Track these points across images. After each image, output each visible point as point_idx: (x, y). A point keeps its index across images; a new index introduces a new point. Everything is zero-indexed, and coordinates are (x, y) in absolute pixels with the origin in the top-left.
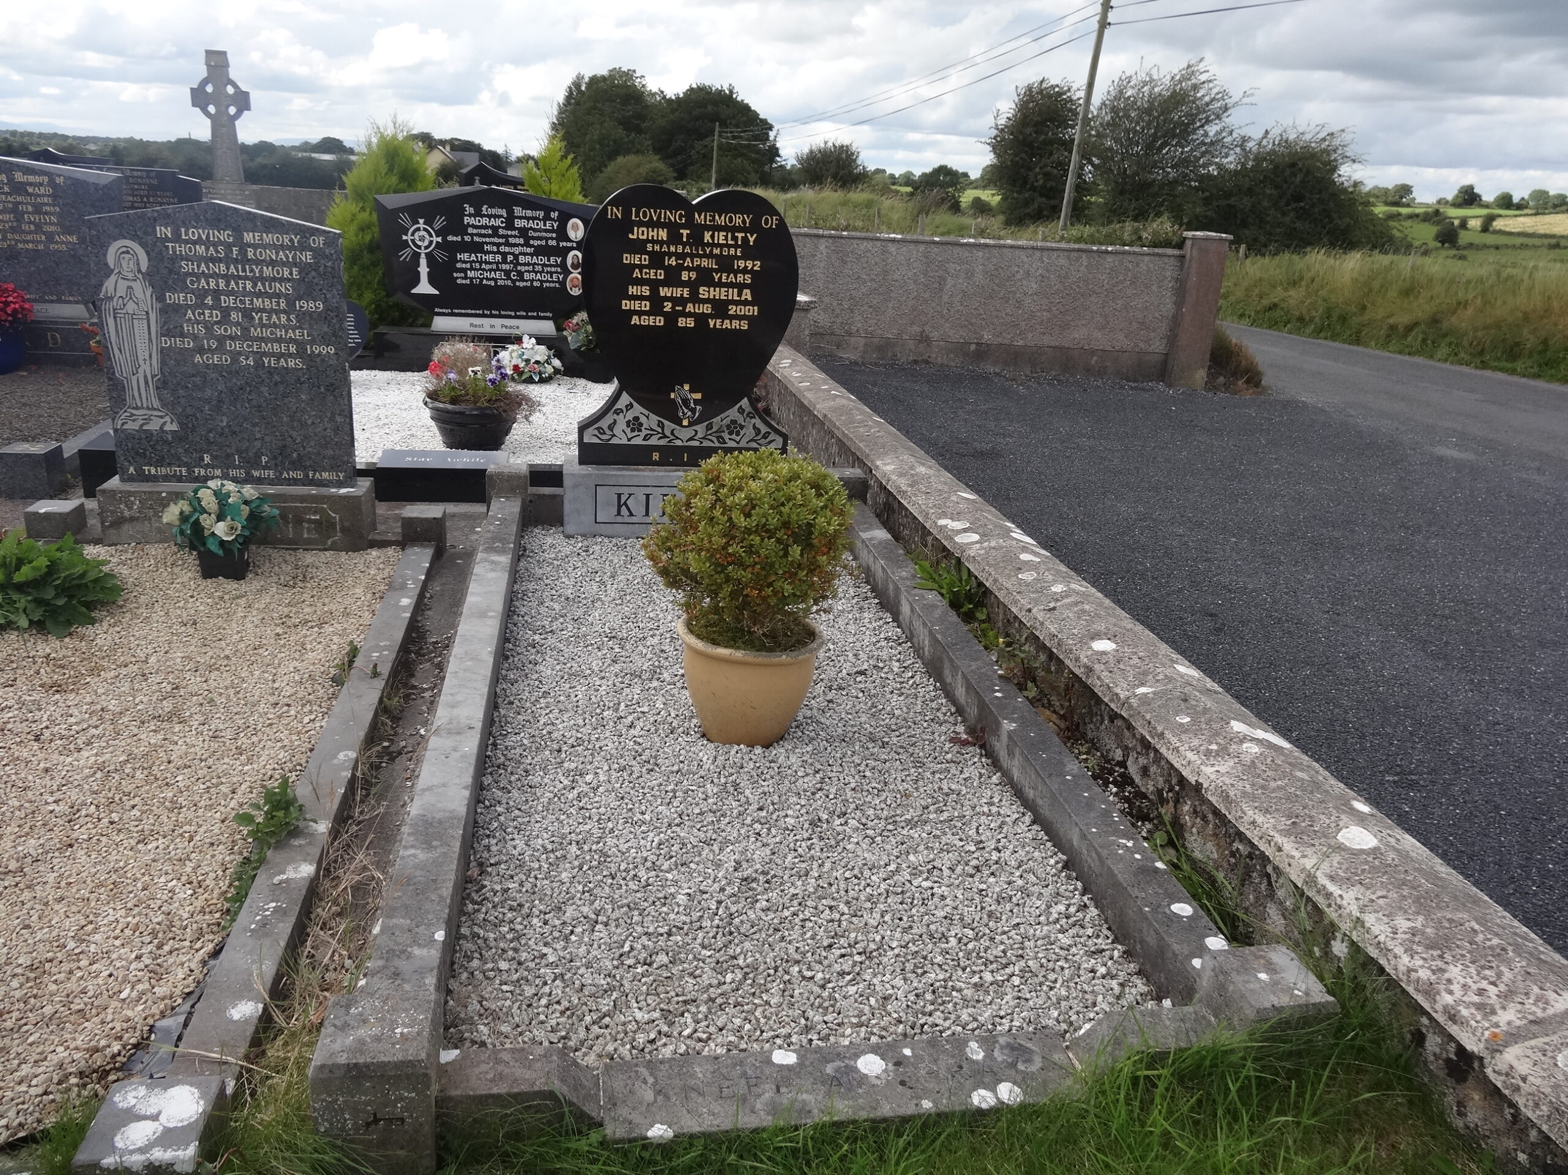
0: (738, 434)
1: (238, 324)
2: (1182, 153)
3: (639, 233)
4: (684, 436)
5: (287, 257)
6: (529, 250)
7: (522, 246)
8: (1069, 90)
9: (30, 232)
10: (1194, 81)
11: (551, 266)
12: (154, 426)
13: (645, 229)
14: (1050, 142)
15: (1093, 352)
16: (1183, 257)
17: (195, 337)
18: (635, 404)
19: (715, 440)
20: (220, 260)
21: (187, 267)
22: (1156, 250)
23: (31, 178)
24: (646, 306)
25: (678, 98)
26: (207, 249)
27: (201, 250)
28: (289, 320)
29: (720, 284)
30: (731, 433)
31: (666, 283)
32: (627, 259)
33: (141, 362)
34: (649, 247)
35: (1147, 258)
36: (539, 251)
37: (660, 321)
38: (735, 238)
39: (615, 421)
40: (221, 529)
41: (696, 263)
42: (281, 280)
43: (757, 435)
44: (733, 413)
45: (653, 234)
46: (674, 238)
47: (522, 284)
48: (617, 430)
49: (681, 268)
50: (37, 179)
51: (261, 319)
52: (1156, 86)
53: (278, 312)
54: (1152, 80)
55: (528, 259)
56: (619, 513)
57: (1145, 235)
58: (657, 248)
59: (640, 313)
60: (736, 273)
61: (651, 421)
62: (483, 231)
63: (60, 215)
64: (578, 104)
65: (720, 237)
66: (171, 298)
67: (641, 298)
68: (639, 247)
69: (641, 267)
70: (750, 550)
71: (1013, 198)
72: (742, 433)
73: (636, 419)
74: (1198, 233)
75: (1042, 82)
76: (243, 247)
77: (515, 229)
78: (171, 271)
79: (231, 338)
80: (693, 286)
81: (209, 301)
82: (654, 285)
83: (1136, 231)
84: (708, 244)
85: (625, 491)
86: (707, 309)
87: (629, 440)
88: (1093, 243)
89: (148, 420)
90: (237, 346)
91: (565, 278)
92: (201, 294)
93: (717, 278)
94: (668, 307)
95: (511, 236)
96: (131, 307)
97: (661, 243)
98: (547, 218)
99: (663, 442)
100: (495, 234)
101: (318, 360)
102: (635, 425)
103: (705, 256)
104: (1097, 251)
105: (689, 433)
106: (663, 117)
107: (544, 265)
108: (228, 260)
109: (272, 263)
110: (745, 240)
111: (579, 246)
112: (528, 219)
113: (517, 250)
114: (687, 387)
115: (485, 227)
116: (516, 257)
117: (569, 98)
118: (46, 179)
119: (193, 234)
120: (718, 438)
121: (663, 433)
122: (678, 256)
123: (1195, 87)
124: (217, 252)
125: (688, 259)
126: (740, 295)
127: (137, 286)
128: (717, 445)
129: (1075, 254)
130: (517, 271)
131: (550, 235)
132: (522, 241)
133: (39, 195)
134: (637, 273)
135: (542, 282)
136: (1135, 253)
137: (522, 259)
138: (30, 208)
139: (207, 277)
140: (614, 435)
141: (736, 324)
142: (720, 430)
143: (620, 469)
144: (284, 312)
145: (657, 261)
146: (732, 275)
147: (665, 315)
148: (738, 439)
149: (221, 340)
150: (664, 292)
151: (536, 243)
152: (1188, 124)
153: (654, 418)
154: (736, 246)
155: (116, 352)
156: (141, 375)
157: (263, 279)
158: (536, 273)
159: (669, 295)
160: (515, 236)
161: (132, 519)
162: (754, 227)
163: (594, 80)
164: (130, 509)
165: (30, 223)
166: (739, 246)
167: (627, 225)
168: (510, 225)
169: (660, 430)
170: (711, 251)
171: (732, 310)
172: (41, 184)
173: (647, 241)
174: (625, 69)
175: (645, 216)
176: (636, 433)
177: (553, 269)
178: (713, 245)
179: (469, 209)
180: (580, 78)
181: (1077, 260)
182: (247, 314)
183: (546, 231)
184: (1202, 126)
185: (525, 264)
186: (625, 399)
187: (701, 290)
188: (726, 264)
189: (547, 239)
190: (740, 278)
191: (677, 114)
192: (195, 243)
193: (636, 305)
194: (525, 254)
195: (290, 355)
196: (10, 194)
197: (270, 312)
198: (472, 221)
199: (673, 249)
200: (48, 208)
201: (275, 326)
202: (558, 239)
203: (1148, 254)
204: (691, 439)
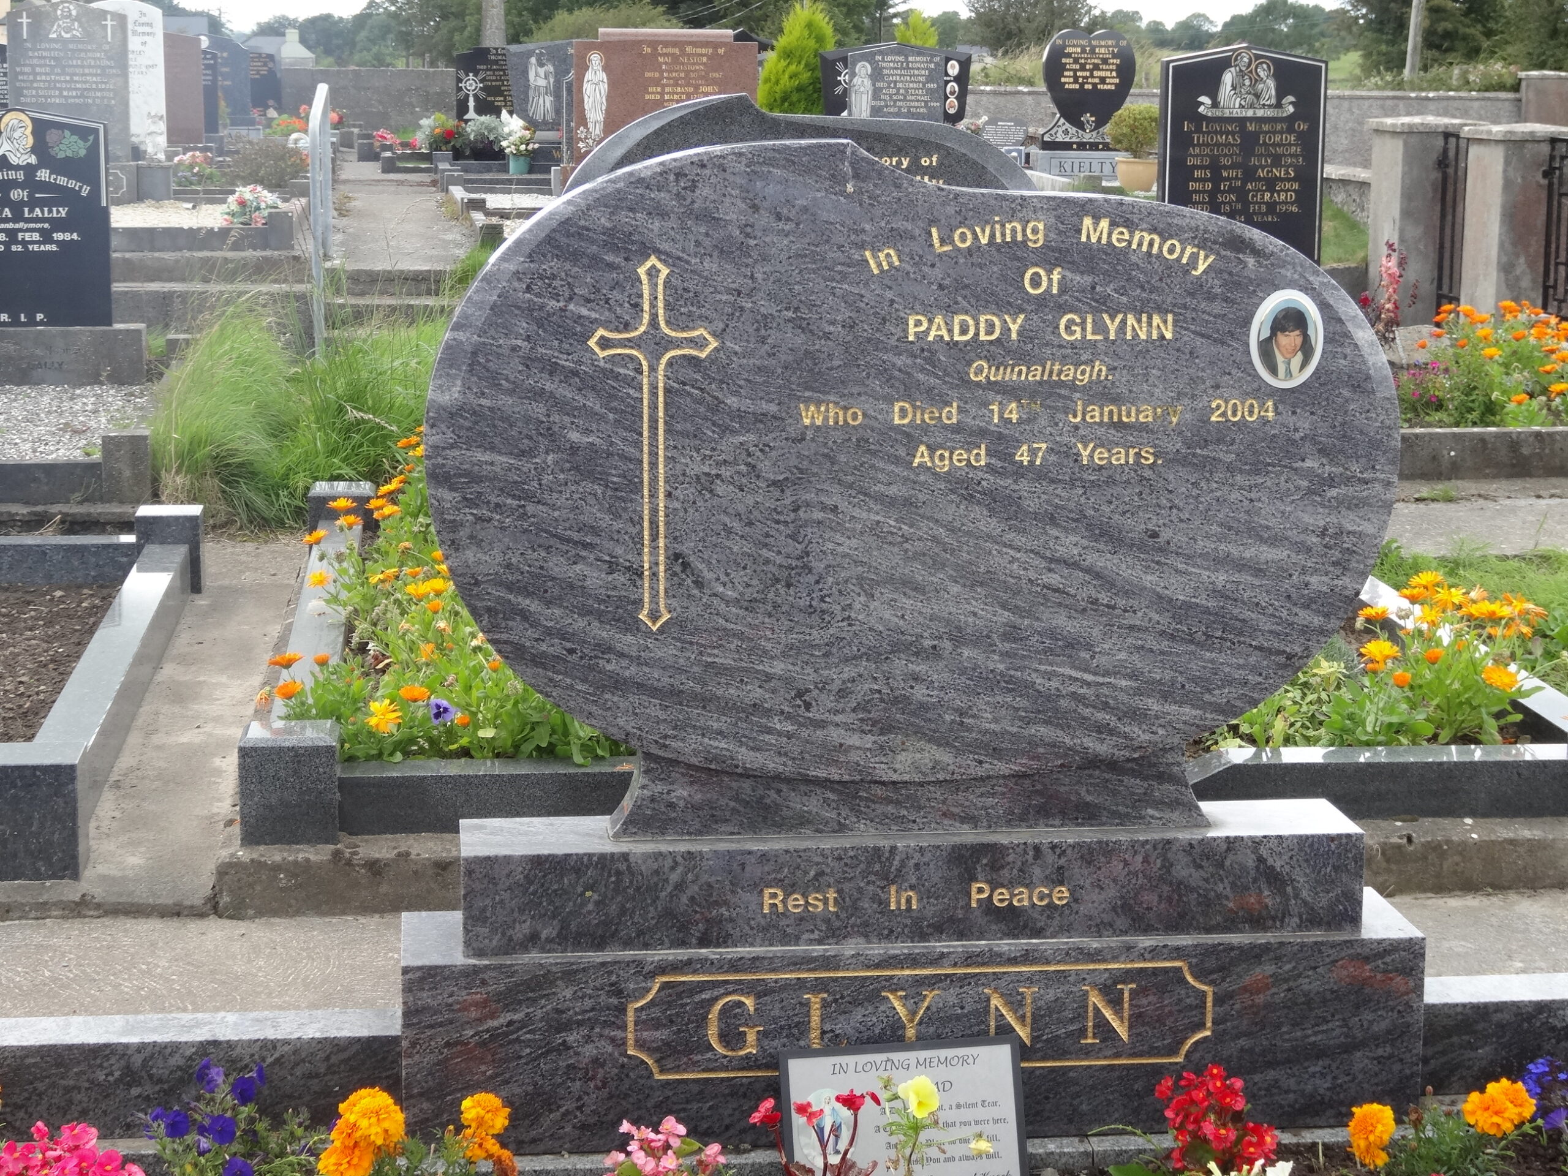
1: (902, 94)
3: (1069, 50)
4: (1088, 137)
13: (1071, 48)
17: (885, 100)
18: (1066, 123)
19: (1100, 138)
20: (898, 68)
21: (885, 72)
22: (1487, 94)
24: (1071, 80)
26: (894, 64)
27: (891, 64)
28: (922, 92)
29: (1103, 70)
30: (1105, 136)
31: (1080, 70)
32: (1064, 60)
33: (862, 112)
34: (1073, 55)
35: (1476, 104)
37: (1077, 86)
38: (1109, 50)
39: (1058, 131)
41: (1093, 61)
42: (921, 76)
44: (1108, 126)
45: (1075, 50)
46: (1083, 51)
48: (1058, 135)
49: (1086, 63)
51: (911, 92)
53: (918, 89)
56: (1061, 171)
57: (1472, 78)
58: (1076, 56)
59: (1069, 83)
61: (1073, 130)
65: (1103, 50)
67: (1069, 77)
68: (1069, 55)
69: (1069, 64)
73: (1067, 129)
74: (1535, 73)
76: (907, 62)
79: (899, 100)
80: (1091, 71)
81: (892, 85)
82: (1075, 71)
83: (1464, 75)
84: (1098, 53)
85: (1064, 160)
86: (1097, 81)
87: (1064, 139)
90: (901, 104)
92: (889, 83)
93: (1101, 67)
94: (1081, 80)
96: (862, 89)
97: (1078, 53)
99: (1078, 140)
101: (932, 109)
102: (1066, 132)
103: (1096, 58)
105: (1090, 135)
108: (902, 68)
109: (919, 69)
110: (1113, 51)
114: (1088, 115)
119: (890, 58)
120: (1102, 138)
121: (1078, 136)
122: (1085, 59)
124: (898, 65)
125: (1089, 60)
126: (1111, 74)
127: (866, 80)
128: (1102, 140)
134: (1068, 67)
139: (893, 75)
140: (1057, 137)
141: (1110, 87)
142: (1103, 134)
143: (1060, 152)
144: (921, 89)
145: (1076, 61)
146: (1108, 66)
147: (1080, 84)
148: (1109, 137)
149: (895, 101)
150: (1079, 74)
154: (1109, 54)
155: (854, 102)
157: (914, 76)
159: (1081, 75)
162: (1117, 45)
166: (1111, 54)
167: (1065, 47)
169: (1077, 134)
170: (1099, 56)
171: (1108, 81)
173: (1072, 53)
175: (1071, 42)
176: (1067, 136)
178: (1100, 53)
182: (907, 90)
186: (1062, 120)
187: (1095, 73)
188: (1105, 61)
190: (1111, 67)
192: (889, 62)
193: (1067, 80)
195: (921, 107)
197: (915, 89)
199: (1083, 56)
201: (916, 95)
203: (1477, 99)
204: (1090, 138)
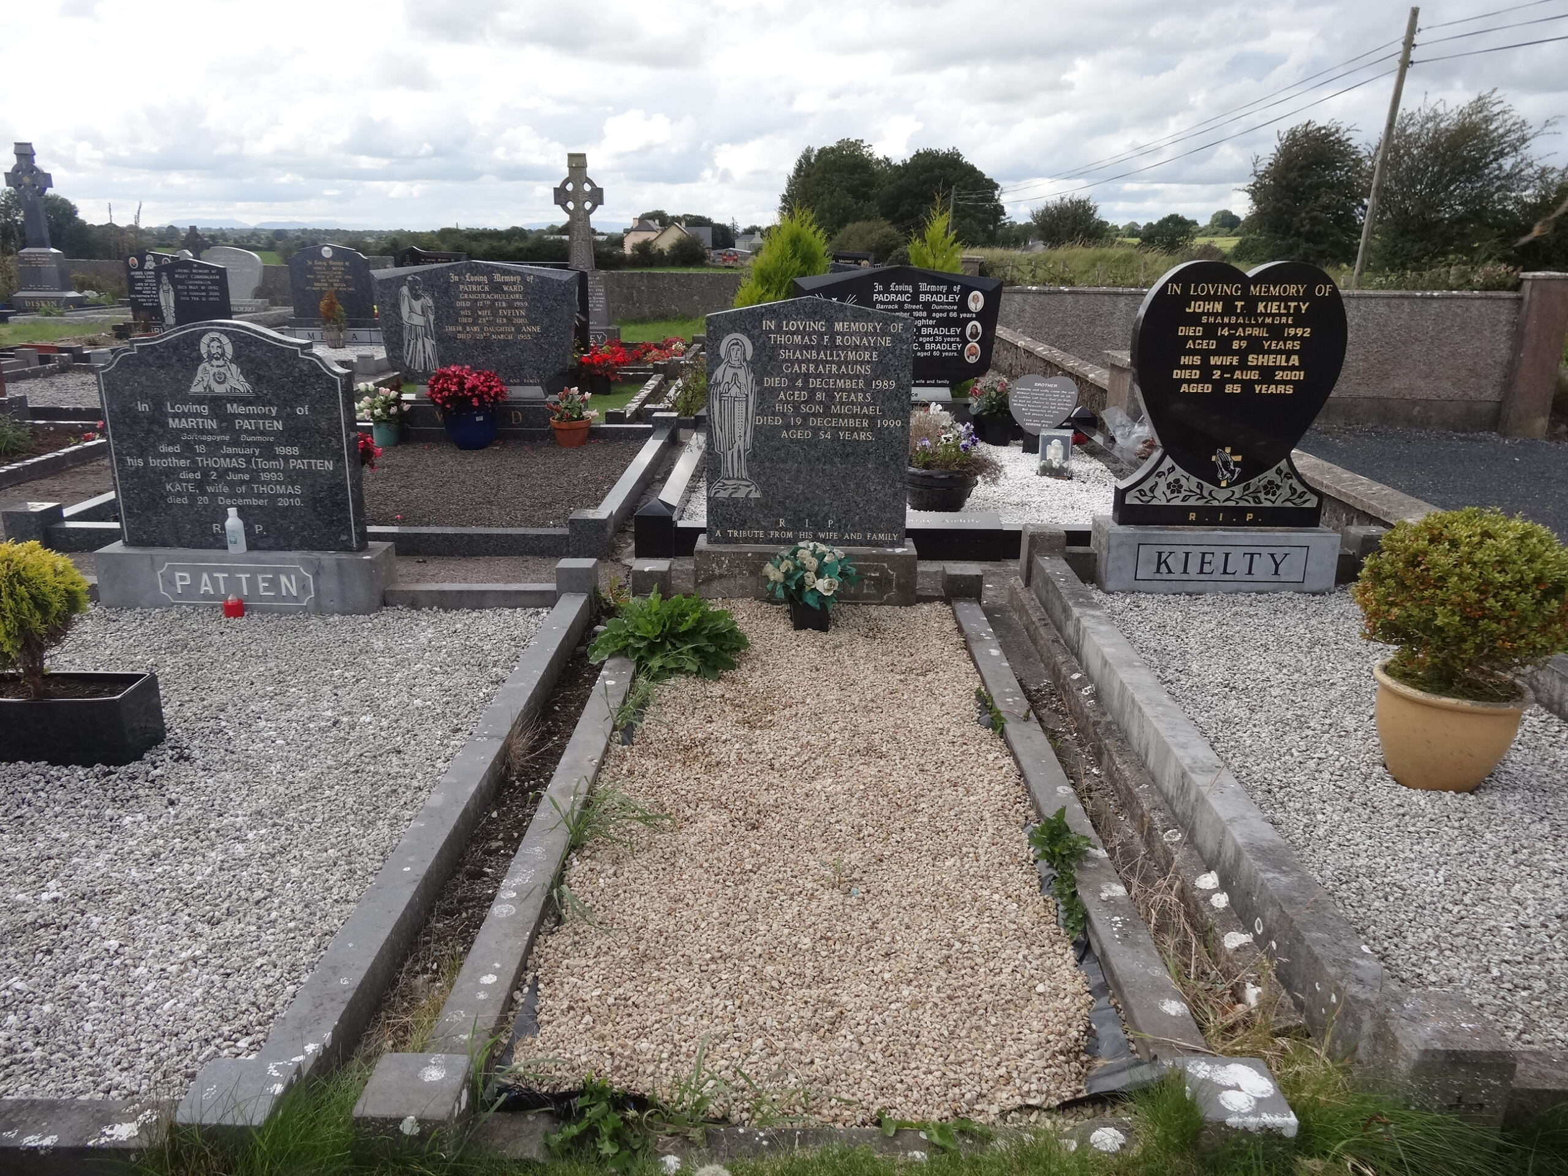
0: (1274, 494)
1: (821, 402)
2: (1472, 189)
3: (1196, 307)
4: (1222, 496)
5: (869, 342)
6: (931, 322)
7: (925, 318)
8: (1337, 131)
9: (503, 325)
10: (1485, 113)
11: (951, 336)
12: (741, 494)
13: (1202, 303)
14: (1318, 186)
15: (1415, 402)
16: (1521, 299)
17: (784, 415)
18: (1177, 467)
19: (1251, 500)
20: (812, 347)
21: (784, 354)
22: (1489, 293)
23: (507, 278)
24: (1196, 374)
25: (905, 164)
26: (803, 338)
27: (797, 339)
28: (865, 398)
29: (1270, 352)
30: (1267, 494)
31: (1215, 353)
32: (1182, 331)
33: (737, 438)
34: (1204, 320)
35: (1478, 303)
36: (940, 323)
37: (1208, 388)
38: (1287, 307)
39: (1157, 484)
40: (822, 585)
41: (1249, 331)
42: (862, 363)
43: (1293, 494)
44: (1271, 474)
45: (1209, 307)
46: (1229, 310)
47: (922, 354)
48: (1158, 492)
49: (1232, 337)
50: (512, 279)
51: (841, 397)
52: (1442, 121)
53: (856, 391)
54: (1436, 115)
55: (930, 330)
56: (1158, 571)
57: (1476, 278)
58: (1212, 320)
59: (1189, 382)
60: (1285, 341)
61: (1190, 482)
62: (890, 307)
63: (528, 309)
64: (807, 176)
65: (1273, 307)
66: (768, 382)
67: (1192, 367)
68: (1194, 319)
69: (1194, 338)
70: (1507, 605)
71: (1277, 245)
72: (1278, 493)
73: (1177, 481)
74: (1538, 274)
75: (1307, 125)
76: (833, 335)
77: (919, 303)
78: (770, 359)
79: (814, 415)
80: (1243, 354)
81: (799, 383)
82: (1206, 354)
83: (1463, 275)
84: (1261, 314)
85: (1166, 549)
86: (1254, 375)
87: (1168, 501)
88: (1415, 288)
89: (736, 489)
90: (818, 422)
91: (963, 348)
92: (793, 378)
93: (1266, 345)
94: (1217, 375)
95: (916, 310)
96: (734, 391)
97: (1216, 315)
98: (950, 291)
99: (1201, 503)
100: (901, 309)
101: (886, 432)
102: (1176, 487)
103: (1257, 325)
104: (1422, 297)
105: (1227, 493)
106: (890, 183)
107: (944, 336)
108: (819, 347)
109: (856, 348)
110: (1298, 308)
111: (980, 316)
112: (932, 293)
113: (919, 323)
114: (1228, 450)
115: (892, 303)
116: (919, 329)
117: (799, 170)
118: (519, 278)
119: (793, 326)
120: (1254, 498)
121: (1201, 494)
122: (1231, 326)
123: (1488, 120)
124: (811, 340)
125: (1241, 329)
126: (1287, 361)
127: (741, 373)
128: (1253, 504)
129: (1396, 301)
130: (919, 342)
131: (951, 307)
132: (925, 314)
133: (512, 293)
134: (1190, 344)
135: (941, 351)
136: (1464, 297)
137: (924, 331)
138: (504, 305)
139: (800, 362)
140: (1154, 497)
141: (1281, 389)
142: (1257, 491)
143: (1160, 529)
144: (862, 390)
145: (1210, 332)
146: (1281, 343)
147: (1214, 383)
148: (1273, 498)
149: (805, 417)
150: (1214, 360)
151: (938, 315)
152: (1481, 158)
153: (1194, 480)
154: (1288, 315)
155: (718, 430)
156: (735, 450)
157: (847, 363)
158: (936, 343)
159: (1219, 363)
160: (919, 310)
161: (721, 576)
162: (1308, 296)
163: (823, 151)
164: (720, 567)
165: (505, 317)
166: (1291, 315)
167: (1186, 299)
168: (915, 300)
169: (1198, 491)
170: (1263, 320)
171: (1279, 375)
172: (514, 283)
173: (1203, 314)
174: (853, 140)
175: (1203, 290)
176: (1176, 494)
177: (952, 339)
178: (1266, 315)
179: (878, 287)
180: (809, 151)
181: (1398, 307)
182: (830, 394)
183: (948, 304)
184: (1496, 159)
185: (926, 336)
186: (1168, 462)
187: (1250, 358)
188: (1276, 332)
189: (948, 311)
190: (1289, 345)
191: (904, 180)
192: (793, 333)
193: (1186, 374)
194: (927, 326)
195: (862, 429)
196: (489, 293)
197: (849, 391)
198: (880, 298)
199: (1226, 320)
200: (518, 304)
201: (853, 403)
202: (959, 311)
203: (1480, 298)
204: (1228, 499)
